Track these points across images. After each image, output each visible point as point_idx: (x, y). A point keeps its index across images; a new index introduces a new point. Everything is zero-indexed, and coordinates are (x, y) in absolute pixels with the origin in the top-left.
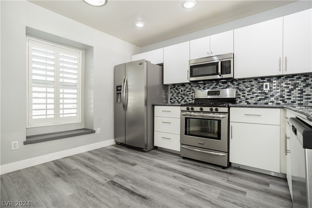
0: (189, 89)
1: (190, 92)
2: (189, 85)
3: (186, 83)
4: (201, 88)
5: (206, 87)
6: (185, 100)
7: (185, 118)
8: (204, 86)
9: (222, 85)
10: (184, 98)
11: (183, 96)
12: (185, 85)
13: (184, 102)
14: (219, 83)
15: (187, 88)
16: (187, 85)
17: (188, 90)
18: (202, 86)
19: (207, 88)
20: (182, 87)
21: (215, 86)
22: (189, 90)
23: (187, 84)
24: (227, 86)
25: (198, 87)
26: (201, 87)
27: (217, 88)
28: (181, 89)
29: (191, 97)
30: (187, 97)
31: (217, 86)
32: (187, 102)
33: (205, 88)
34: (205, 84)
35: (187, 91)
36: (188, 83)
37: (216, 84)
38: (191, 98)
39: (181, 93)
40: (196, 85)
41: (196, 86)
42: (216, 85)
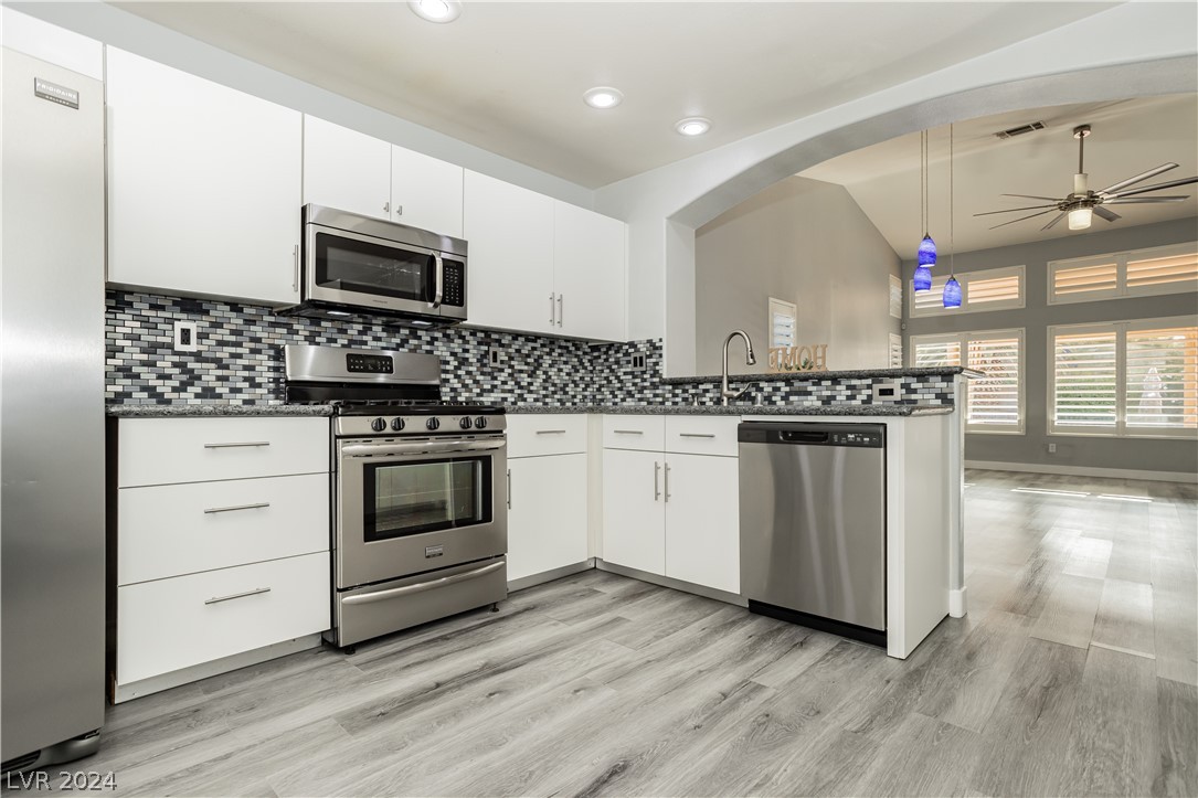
0: (233, 332)
1: (239, 350)
2: (234, 314)
3: (214, 300)
4: (295, 337)
5: (319, 334)
6: (204, 389)
7: (366, 465)
8: (313, 328)
9: (384, 334)
10: (199, 378)
11: (190, 366)
12: (205, 306)
13: (197, 396)
14: (374, 328)
15: (217, 325)
16: (222, 311)
17: (224, 334)
18: (302, 327)
19: (324, 340)
20: (184, 316)
21: (359, 338)
22: (233, 338)
23: (220, 307)
24: (398, 341)
25: (285, 331)
26: (297, 332)
27: (365, 343)
28: (179, 326)
29: (246, 374)
30: (220, 372)
31: (365, 338)
32: (220, 396)
33: (318, 339)
34: (316, 321)
35: (221, 343)
36: (226, 304)
37: (360, 327)
38: (246, 379)
39: (179, 347)
40: (272, 319)
41: (273, 325)
42: (360, 333)
